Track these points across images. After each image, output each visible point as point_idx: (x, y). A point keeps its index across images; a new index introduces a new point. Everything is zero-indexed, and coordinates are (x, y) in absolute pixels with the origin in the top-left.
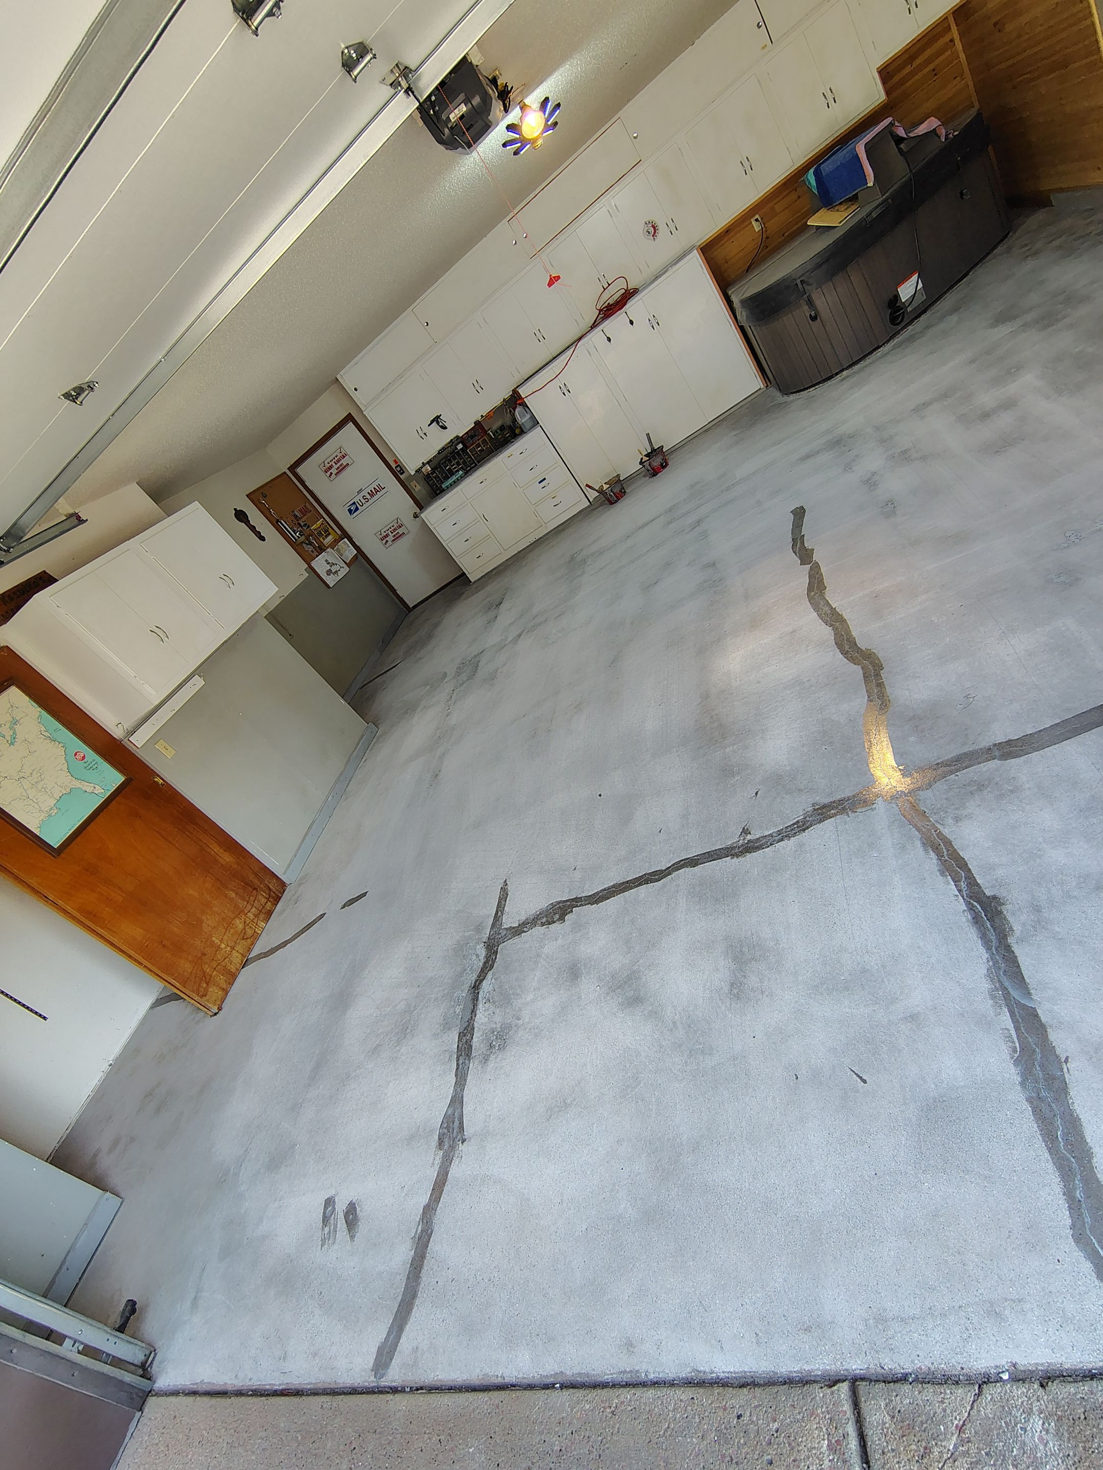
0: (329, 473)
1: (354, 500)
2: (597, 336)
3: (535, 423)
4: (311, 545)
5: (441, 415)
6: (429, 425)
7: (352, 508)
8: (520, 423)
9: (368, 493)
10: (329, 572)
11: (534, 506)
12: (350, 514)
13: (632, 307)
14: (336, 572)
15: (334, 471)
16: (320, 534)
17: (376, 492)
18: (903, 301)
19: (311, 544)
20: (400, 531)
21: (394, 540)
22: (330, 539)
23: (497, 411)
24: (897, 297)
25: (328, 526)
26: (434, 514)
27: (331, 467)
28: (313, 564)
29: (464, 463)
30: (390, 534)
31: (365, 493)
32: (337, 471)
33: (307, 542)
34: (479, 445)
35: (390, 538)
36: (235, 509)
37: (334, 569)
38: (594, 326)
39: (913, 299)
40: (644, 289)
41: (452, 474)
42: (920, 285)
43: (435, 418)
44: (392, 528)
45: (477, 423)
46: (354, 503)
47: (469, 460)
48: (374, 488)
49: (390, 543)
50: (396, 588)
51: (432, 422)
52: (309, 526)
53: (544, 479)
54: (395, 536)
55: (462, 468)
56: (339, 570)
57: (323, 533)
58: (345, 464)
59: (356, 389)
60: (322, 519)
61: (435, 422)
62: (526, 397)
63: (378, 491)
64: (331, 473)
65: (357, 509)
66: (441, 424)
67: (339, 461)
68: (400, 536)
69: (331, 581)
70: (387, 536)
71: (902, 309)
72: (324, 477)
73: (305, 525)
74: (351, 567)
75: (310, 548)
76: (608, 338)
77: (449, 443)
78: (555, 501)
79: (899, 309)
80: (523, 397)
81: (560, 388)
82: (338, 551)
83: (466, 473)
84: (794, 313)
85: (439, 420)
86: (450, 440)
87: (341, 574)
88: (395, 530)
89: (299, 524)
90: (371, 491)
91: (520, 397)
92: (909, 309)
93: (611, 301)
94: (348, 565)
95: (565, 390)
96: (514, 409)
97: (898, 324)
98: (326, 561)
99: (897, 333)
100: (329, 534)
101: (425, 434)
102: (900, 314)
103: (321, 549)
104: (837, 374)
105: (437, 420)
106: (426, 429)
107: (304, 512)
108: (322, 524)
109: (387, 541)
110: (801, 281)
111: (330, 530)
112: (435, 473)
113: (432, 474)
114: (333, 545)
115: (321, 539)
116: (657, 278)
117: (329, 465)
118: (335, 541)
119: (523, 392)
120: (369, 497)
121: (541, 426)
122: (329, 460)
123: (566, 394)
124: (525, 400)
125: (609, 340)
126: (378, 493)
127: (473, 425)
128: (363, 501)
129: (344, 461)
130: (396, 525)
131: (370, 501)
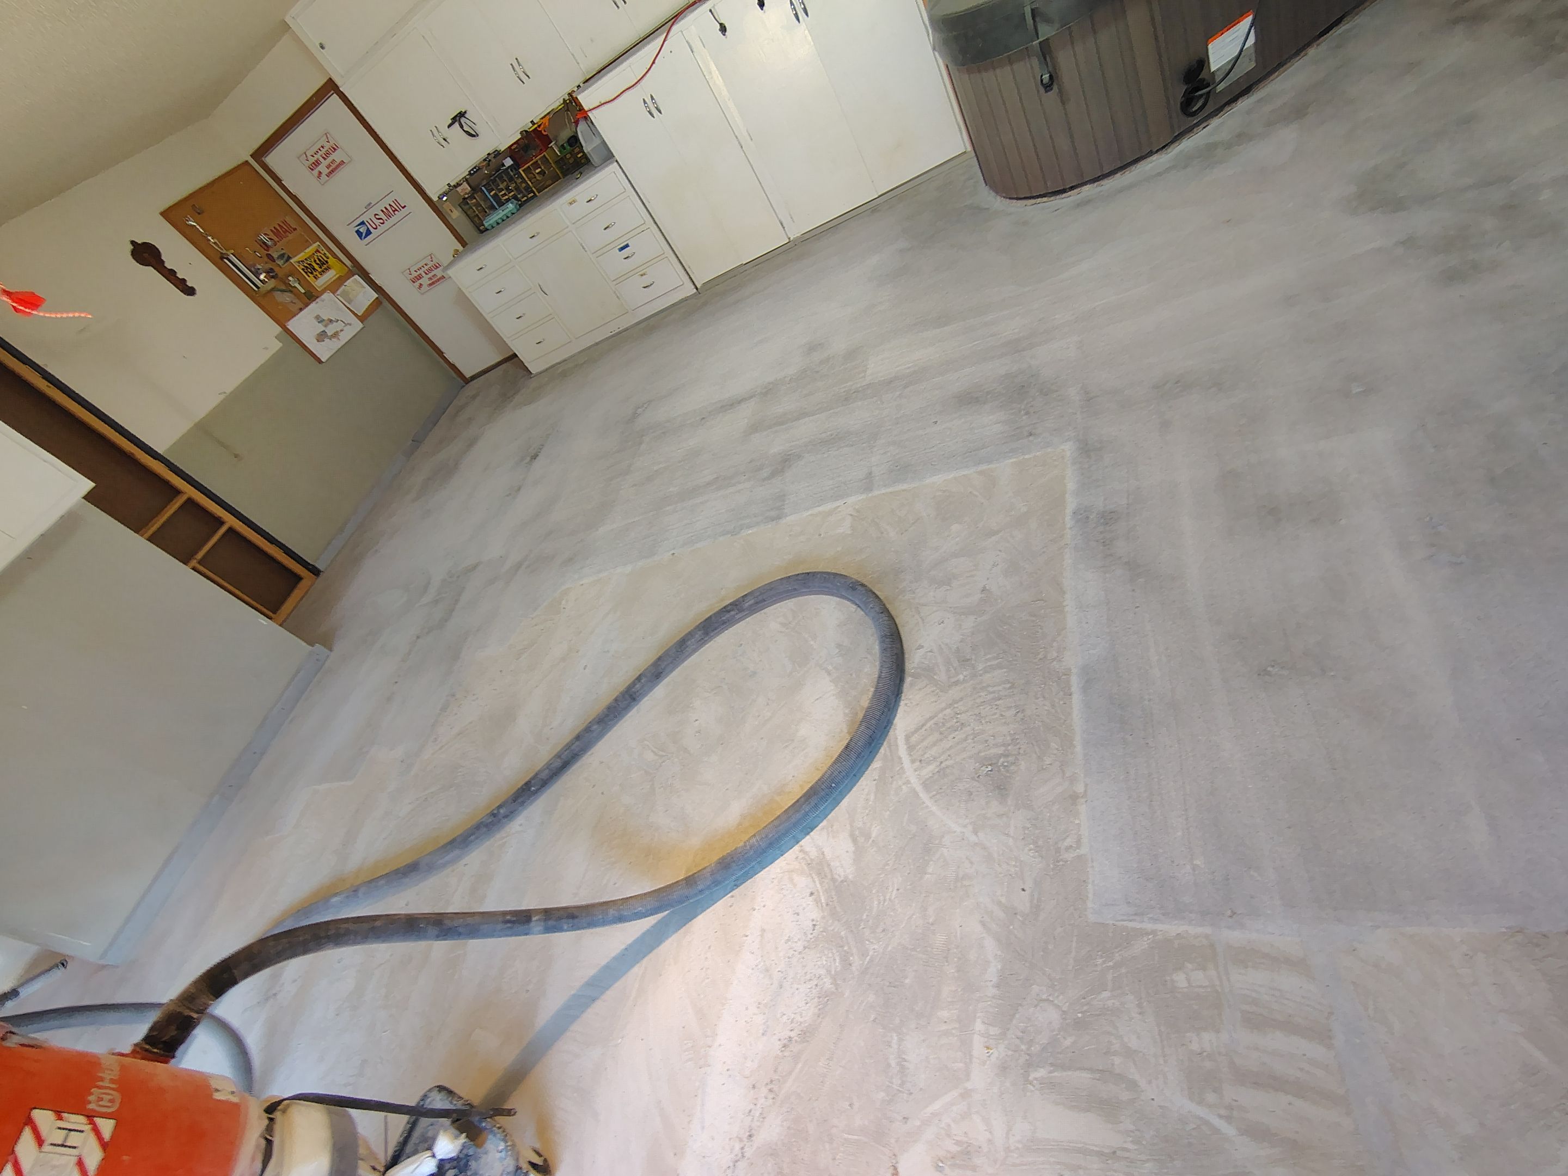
0: (316, 172)
1: (365, 218)
2: (702, 19)
3: (609, 157)
4: (291, 292)
5: (465, 112)
6: (449, 126)
7: (361, 230)
9: (382, 211)
10: (322, 336)
11: (615, 283)
12: (361, 239)
14: (336, 335)
15: (322, 168)
16: (310, 269)
17: (394, 211)
18: (1213, 69)
19: (290, 289)
20: (438, 272)
21: (430, 285)
22: (330, 275)
24: (1203, 62)
25: (328, 254)
27: (318, 162)
28: (292, 325)
29: (517, 188)
30: (424, 274)
31: (377, 210)
32: (328, 171)
33: (284, 288)
34: (536, 165)
35: (425, 281)
36: (133, 243)
37: (330, 330)
39: (1234, 65)
41: (501, 204)
42: (1252, 40)
43: (456, 116)
44: (426, 267)
45: (526, 134)
46: (363, 223)
47: (524, 185)
48: (390, 205)
49: (425, 288)
50: (443, 350)
51: (454, 120)
52: (289, 258)
53: (627, 246)
54: (430, 279)
55: (515, 197)
56: (342, 331)
57: (316, 267)
58: (338, 161)
59: (321, 47)
60: (318, 243)
61: (457, 124)
62: (590, 110)
63: (397, 210)
64: (320, 173)
65: (369, 233)
66: (466, 127)
67: (327, 154)
68: (438, 280)
69: (324, 351)
70: (420, 277)
71: (1208, 85)
72: (311, 177)
73: (282, 256)
74: (366, 322)
75: (287, 298)
76: (721, 24)
77: (485, 160)
78: (646, 281)
79: (1204, 84)
80: (586, 109)
81: (645, 102)
82: (345, 294)
83: (520, 206)
84: (1015, 66)
85: (463, 120)
86: (483, 155)
87: (346, 336)
88: (430, 270)
89: (269, 256)
90: (386, 208)
91: (581, 109)
92: (1220, 88)
94: (362, 318)
95: (653, 108)
96: (577, 123)
97: (1194, 114)
98: (317, 317)
99: (1189, 130)
100: (328, 269)
101: (444, 139)
102: (1201, 96)
103: (311, 296)
104: (1072, 188)
105: (460, 118)
106: (446, 132)
107: (280, 233)
108: (317, 251)
109: (421, 284)
110: (1033, 10)
111: (331, 261)
112: (475, 198)
113: (472, 197)
114: (334, 287)
115: (311, 279)
117: (313, 159)
118: (339, 278)
119: (587, 99)
120: (384, 217)
121: (617, 161)
122: (311, 151)
123: (655, 115)
124: (590, 114)
125: (723, 29)
126: (396, 212)
127: (519, 136)
128: (377, 222)
129: (337, 157)
130: (431, 264)
131: (388, 223)
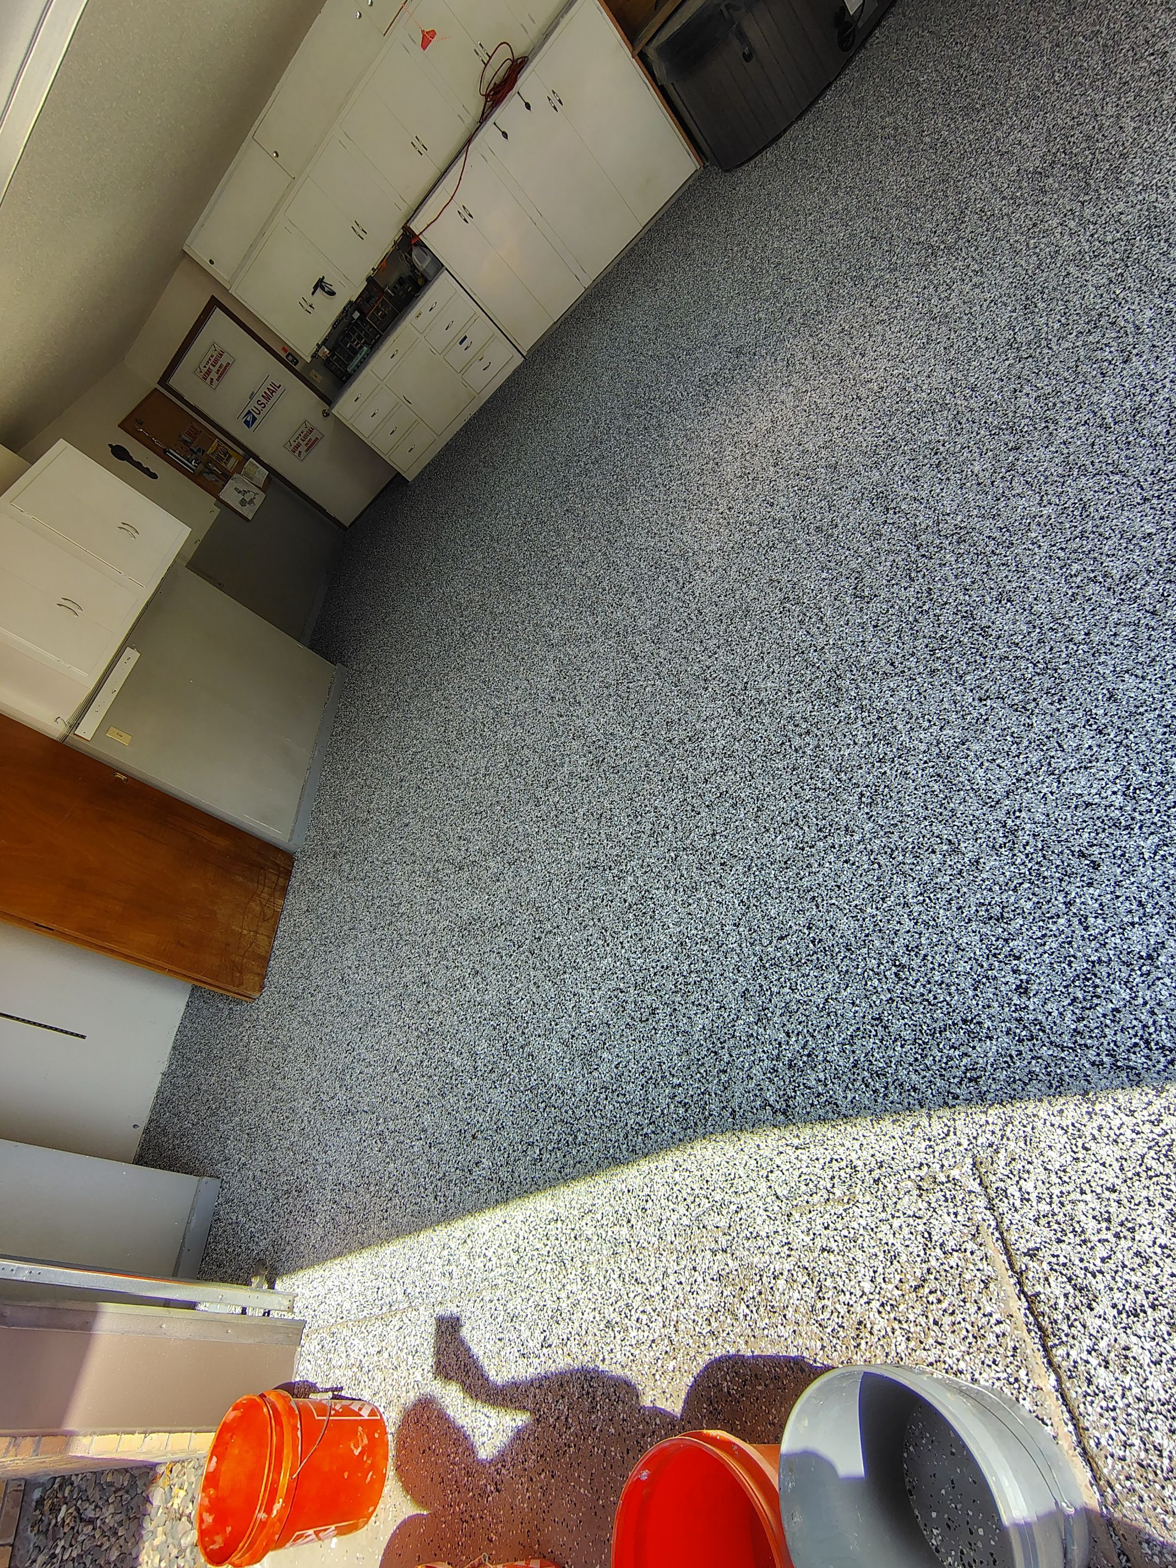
0: (208, 380)
1: (249, 408)
2: (489, 132)
3: (439, 266)
4: (213, 474)
5: (324, 276)
6: (313, 294)
7: (248, 419)
8: (421, 269)
9: (263, 396)
10: (243, 503)
11: (461, 374)
12: (248, 427)
13: (525, 82)
14: (251, 501)
15: (214, 375)
16: (219, 458)
17: (271, 394)
18: (851, 13)
19: (212, 472)
20: (313, 436)
21: (308, 450)
22: (232, 463)
23: (389, 260)
24: (843, 9)
25: (226, 447)
26: (345, 407)
27: (209, 372)
28: (222, 496)
30: (301, 442)
32: (218, 375)
33: (206, 471)
34: (378, 310)
35: (303, 448)
36: (109, 446)
37: (247, 498)
38: (484, 118)
40: (536, 54)
41: (355, 352)
43: (318, 282)
44: (302, 435)
45: (370, 280)
46: (249, 412)
47: (371, 330)
48: (268, 389)
49: (303, 455)
50: (325, 507)
51: (315, 288)
52: (204, 451)
53: (465, 337)
54: (307, 444)
55: (366, 342)
56: (254, 498)
57: (223, 456)
58: (225, 365)
59: (211, 262)
60: (217, 439)
61: (319, 289)
62: (421, 233)
63: (273, 391)
64: (212, 379)
65: (254, 419)
66: (326, 289)
67: (216, 361)
68: (314, 442)
69: (248, 512)
70: (298, 445)
71: (852, 25)
72: (205, 386)
73: (199, 450)
74: (267, 492)
75: (212, 478)
76: (503, 132)
77: (343, 312)
78: (485, 363)
79: (849, 25)
80: (417, 233)
81: (459, 213)
82: (246, 474)
83: (371, 348)
84: (723, 55)
85: (324, 284)
86: (342, 308)
87: (259, 501)
88: (306, 437)
89: (192, 451)
90: (265, 393)
91: (414, 235)
92: (860, 24)
93: (497, 80)
94: (263, 490)
95: (467, 216)
96: (411, 251)
97: (850, 48)
98: (236, 489)
99: (849, 60)
100: (230, 456)
101: (311, 306)
102: (850, 33)
103: (226, 477)
105: (320, 284)
106: (310, 299)
107: (193, 433)
108: (219, 445)
109: (300, 452)
111: (230, 451)
112: (336, 354)
113: (332, 356)
114: (239, 468)
115: (223, 464)
116: (547, 35)
117: (206, 370)
118: (239, 463)
119: (416, 227)
120: (265, 401)
121: (447, 270)
122: (204, 363)
123: (468, 220)
124: (421, 237)
125: (505, 135)
126: (274, 393)
127: (366, 283)
128: (260, 407)
129: (223, 361)
130: (305, 431)
131: (268, 406)
